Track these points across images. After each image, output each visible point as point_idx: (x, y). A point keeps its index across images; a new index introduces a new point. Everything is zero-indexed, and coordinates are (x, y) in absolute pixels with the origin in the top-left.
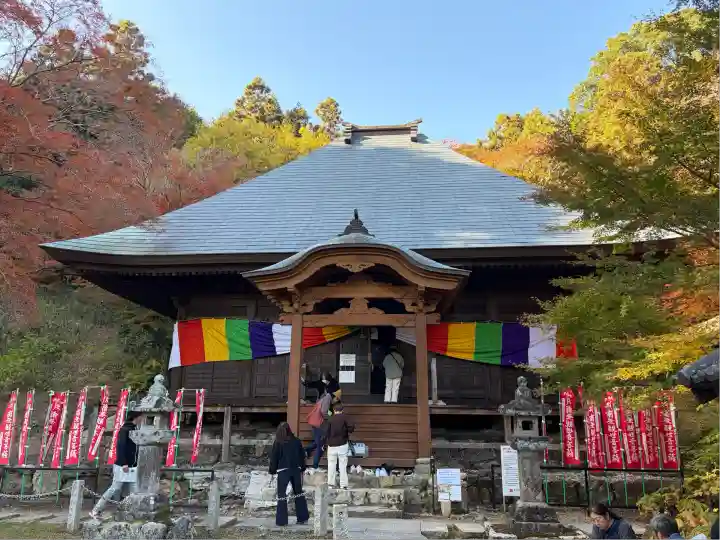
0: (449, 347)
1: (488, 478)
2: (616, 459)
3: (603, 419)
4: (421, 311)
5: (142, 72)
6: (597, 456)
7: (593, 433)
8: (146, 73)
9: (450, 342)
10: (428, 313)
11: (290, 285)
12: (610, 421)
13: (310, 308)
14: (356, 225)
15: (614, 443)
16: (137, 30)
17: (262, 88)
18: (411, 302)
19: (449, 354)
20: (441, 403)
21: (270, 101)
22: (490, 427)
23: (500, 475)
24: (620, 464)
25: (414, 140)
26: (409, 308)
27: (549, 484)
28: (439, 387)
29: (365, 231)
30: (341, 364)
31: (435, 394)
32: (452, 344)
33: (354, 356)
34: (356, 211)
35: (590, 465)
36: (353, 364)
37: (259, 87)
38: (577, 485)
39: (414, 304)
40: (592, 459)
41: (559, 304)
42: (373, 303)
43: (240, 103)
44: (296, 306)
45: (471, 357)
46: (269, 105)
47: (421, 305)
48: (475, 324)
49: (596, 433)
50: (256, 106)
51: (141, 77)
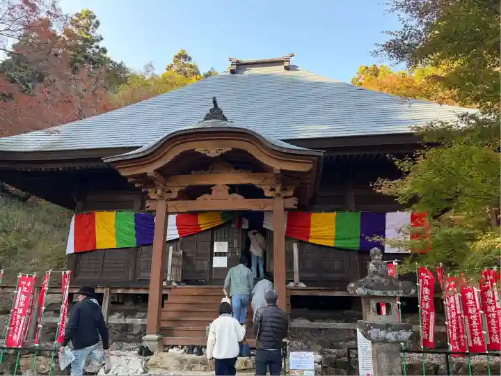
0: (311, 234)
1: (346, 359)
2: (478, 342)
3: (464, 300)
4: (279, 195)
5: (97, 47)
6: (459, 340)
7: (454, 315)
8: (100, 47)
9: (312, 229)
10: (285, 198)
11: (150, 170)
12: (471, 302)
13: (175, 195)
14: (216, 113)
15: (475, 324)
16: (95, 17)
17: (185, 57)
18: (269, 187)
19: (310, 241)
20: (302, 285)
21: (191, 66)
22: (348, 308)
23: (357, 356)
24: (482, 347)
25: (287, 68)
26: (267, 194)
27: (407, 366)
28: (301, 270)
29: (224, 119)
30: (215, 251)
31: (296, 277)
32: (314, 231)
33: (227, 243)
34: (214, 98)
35: (451, 348)
36: (226, 250)
37: (183, 56)
38: (437, 367)
39: (273, 190)
40: (453, 343)
41: (421, 162)
42: (233, 189)
43: (169, 68)
44: (159, 192)
45: (331, 243)
46: (190, 69)
47: (278, 189)
48: (335, 213)
49: (457, 315)
50: (181, 70)
51: (97, 51)
